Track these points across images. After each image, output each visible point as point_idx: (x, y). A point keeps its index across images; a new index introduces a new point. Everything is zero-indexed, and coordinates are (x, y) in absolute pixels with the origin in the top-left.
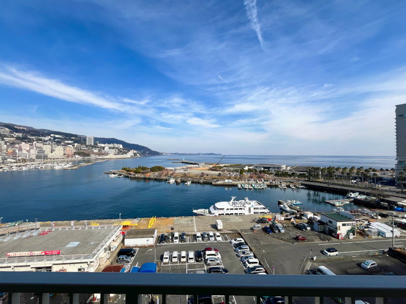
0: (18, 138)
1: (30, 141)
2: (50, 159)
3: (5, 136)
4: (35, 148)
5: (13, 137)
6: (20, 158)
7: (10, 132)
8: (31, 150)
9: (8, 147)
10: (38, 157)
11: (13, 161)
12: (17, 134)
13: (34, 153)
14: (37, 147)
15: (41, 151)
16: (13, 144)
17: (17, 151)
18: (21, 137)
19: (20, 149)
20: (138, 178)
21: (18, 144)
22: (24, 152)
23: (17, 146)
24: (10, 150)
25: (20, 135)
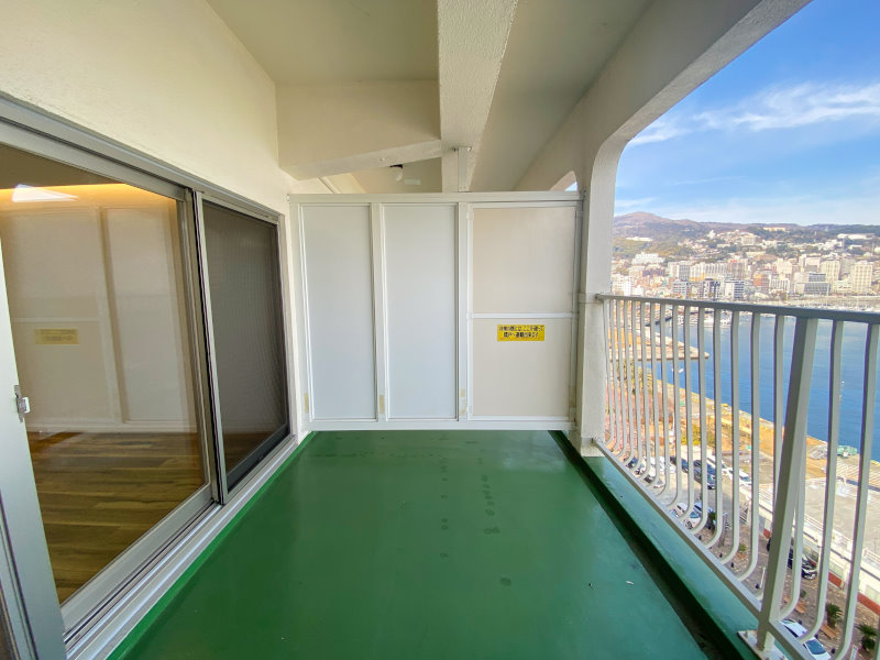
0: (770, 251)
1: (793, 254)
2: (837, 294)
3: (749, 249)
4: (802, 270)
5: (761, 249)
6: (774, 291)
7: (757, 240)
8: (796, 274)
9: (754, 270)
10: (809, 289)
11: (764, 296)
12: (768, 243)
13: (801, 279)
14: (808, 268)
15: (817, 275)
16: (761, 262)
17: (770, 277)
18: (775, 247)
19: (775, 274)
21: (771, 262)
22: (782, 278)
23: (768, 265)
24: (758, 276)
25: (774, 243)
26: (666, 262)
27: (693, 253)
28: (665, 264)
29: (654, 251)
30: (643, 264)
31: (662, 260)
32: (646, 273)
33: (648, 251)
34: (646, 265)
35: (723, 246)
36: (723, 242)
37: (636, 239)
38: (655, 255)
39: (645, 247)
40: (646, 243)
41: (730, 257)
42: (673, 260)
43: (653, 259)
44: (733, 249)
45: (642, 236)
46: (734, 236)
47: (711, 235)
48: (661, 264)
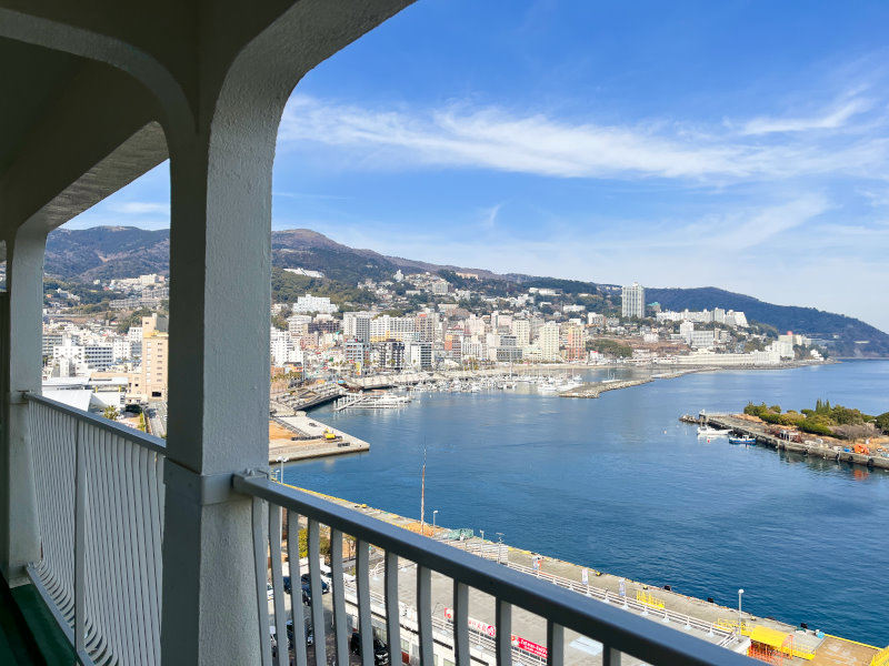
0: (463, 304)
1: (485, 311)
2: (529, 361)
3: (440, 300)
4: (495, 330)
5: (454, 302)
6: (467, 357)
7: (450, 289)
8: (489, 335)
9: (445, 329)
10: (502, 356)
11: (454, 364)
12: (461, 293)
13: (493, 341)
14: (501, 328)
15: (508, 338)
16: (453, 319)
17: (461, 339)
18: (468, 298)
19: (467, 334)
20: (817, 456)
21: (464, 319)
22: (475, 340)
23: (461, 324)
24: (449, 336)
25: (466, 294)
26: (341, 311)
27: (377, 301)
28: (339, 315)
29: (325, 294)
30: (309, 313)
31: (335, 308)
32: (313, 328)
33: (316, 293)
34: (314, 315)
35: (413, 293)
36: (413, 288)
37: (299, 271)
38: (326, 300)
39: (311, 287)
40: (313, 280)
41: (419, 309)
42: (350, 310)
43: (322, 306)
44: (424, 299)
45: (307, 267)
46: (424, 281)
47: (399, 276)
48: (333, 314)
